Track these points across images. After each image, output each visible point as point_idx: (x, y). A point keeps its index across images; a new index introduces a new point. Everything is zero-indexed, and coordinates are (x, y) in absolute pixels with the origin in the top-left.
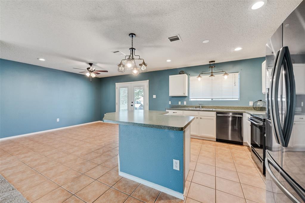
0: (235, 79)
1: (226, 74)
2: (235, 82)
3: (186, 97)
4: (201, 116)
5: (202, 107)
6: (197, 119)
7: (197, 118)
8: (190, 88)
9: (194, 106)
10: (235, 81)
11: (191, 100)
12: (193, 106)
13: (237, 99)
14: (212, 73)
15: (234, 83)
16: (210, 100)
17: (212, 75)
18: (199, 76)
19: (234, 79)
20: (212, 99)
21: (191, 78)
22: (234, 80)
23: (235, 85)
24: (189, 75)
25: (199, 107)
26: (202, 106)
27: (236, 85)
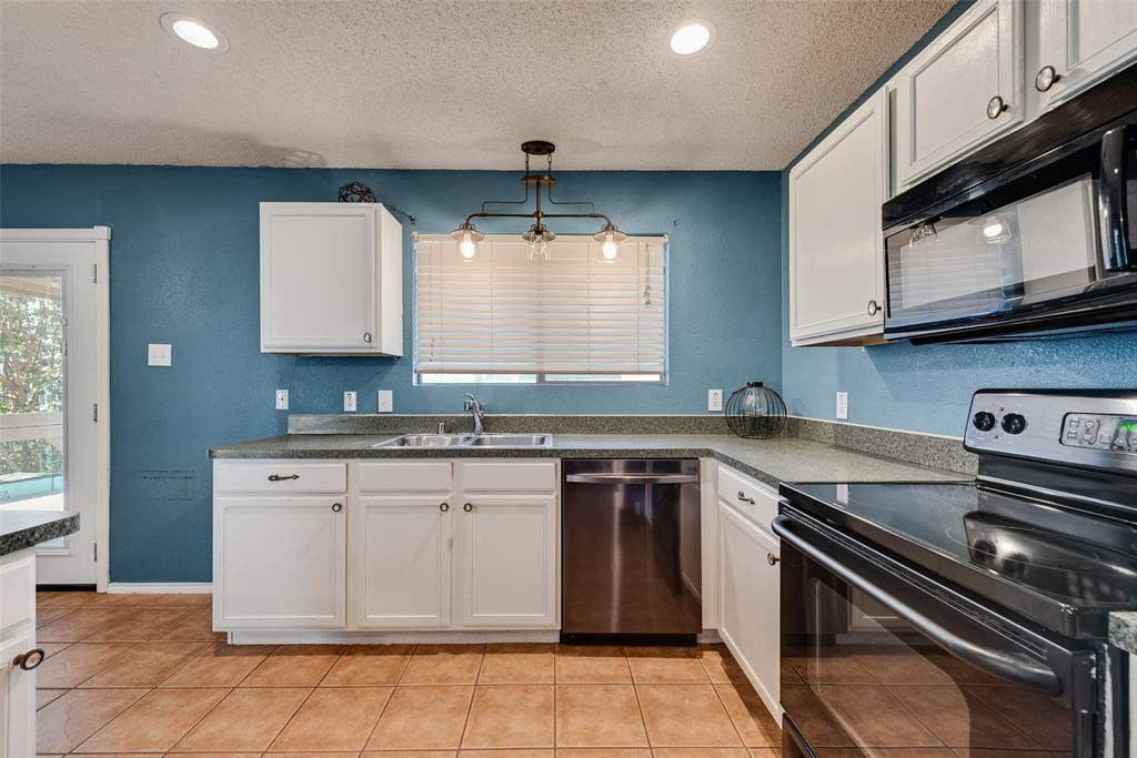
0: (648, 272)
1: (609, 228)
2: (648, 288)
3: (389, 360)
4: (468, 491)
5: (488, 425)
6: (447, 515)
7: (444, 507)
8: (420, 304)
9: (440, 419)
10: (647, 280)
11: (427, 379)
12: (432, 419)
13: (656, 378)
14: (537, 215)
15: (642, 294)
16: (532, 379)
17: (538, 231)
18: (466, 227)
19: (643, 269)
20: (541, 375)
21: (425, 243)
22: (643, 277)
23: (648, 303)
24: (407, 220)
25: (468, 425)
26: (483, 421)
27: (652, 300)
